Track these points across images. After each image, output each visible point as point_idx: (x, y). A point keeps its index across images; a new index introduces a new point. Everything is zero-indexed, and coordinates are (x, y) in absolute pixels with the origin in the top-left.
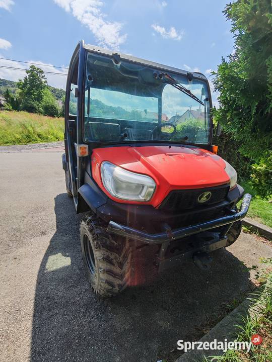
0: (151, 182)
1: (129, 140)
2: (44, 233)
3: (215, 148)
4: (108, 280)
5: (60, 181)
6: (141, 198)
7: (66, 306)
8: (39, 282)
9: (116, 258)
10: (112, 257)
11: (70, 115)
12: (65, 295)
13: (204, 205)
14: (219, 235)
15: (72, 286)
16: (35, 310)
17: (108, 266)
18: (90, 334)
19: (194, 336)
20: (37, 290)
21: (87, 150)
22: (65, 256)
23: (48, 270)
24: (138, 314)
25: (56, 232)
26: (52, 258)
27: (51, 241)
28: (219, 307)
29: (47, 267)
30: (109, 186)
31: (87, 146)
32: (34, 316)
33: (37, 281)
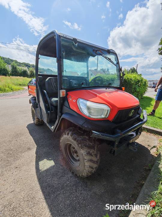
0: (107, 107)
1: (84, 86)
2: (29, 149)
3: (124, 88)
4: (90, 165)
5: (25, 116)
6: (103, 116)
7: (63, 188)
8: (39, 179)
9: (93, 152)
10: (91, 152)
11: (39, 73)
12: (59, 182)
13: (131, 117)
14: (135, 133)
15: (61, 176)
16: (44, 195)
17: (90, 157)
18: (84, 200)
19: (138, 186)
20: (40, 183)
21: (65, 93)
22: (49, 160)
23: (42, 170)
24: (105, 183)
25: (37, 147)
26: (41, 163)
27: (37, 153)
28: (143, 170)
29: (40, 169)
30: (85, 112)
31: (65, 91)
32: (46, 199)
33: (38, 178)
